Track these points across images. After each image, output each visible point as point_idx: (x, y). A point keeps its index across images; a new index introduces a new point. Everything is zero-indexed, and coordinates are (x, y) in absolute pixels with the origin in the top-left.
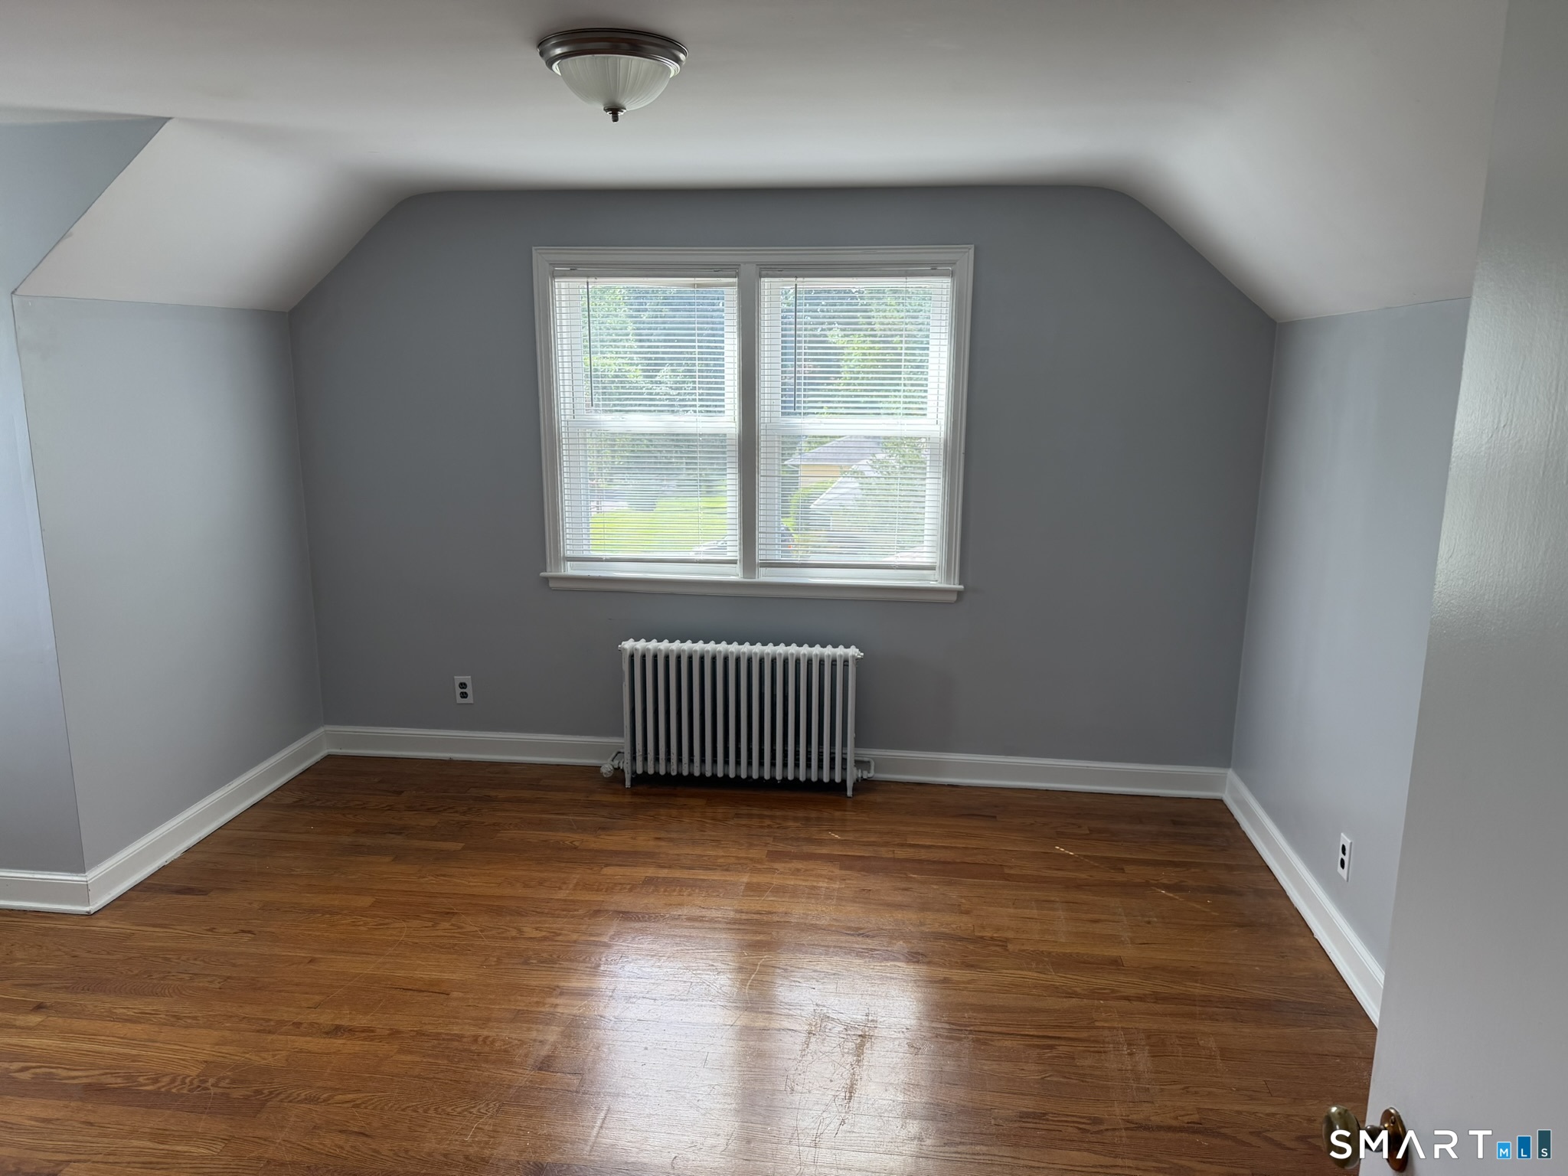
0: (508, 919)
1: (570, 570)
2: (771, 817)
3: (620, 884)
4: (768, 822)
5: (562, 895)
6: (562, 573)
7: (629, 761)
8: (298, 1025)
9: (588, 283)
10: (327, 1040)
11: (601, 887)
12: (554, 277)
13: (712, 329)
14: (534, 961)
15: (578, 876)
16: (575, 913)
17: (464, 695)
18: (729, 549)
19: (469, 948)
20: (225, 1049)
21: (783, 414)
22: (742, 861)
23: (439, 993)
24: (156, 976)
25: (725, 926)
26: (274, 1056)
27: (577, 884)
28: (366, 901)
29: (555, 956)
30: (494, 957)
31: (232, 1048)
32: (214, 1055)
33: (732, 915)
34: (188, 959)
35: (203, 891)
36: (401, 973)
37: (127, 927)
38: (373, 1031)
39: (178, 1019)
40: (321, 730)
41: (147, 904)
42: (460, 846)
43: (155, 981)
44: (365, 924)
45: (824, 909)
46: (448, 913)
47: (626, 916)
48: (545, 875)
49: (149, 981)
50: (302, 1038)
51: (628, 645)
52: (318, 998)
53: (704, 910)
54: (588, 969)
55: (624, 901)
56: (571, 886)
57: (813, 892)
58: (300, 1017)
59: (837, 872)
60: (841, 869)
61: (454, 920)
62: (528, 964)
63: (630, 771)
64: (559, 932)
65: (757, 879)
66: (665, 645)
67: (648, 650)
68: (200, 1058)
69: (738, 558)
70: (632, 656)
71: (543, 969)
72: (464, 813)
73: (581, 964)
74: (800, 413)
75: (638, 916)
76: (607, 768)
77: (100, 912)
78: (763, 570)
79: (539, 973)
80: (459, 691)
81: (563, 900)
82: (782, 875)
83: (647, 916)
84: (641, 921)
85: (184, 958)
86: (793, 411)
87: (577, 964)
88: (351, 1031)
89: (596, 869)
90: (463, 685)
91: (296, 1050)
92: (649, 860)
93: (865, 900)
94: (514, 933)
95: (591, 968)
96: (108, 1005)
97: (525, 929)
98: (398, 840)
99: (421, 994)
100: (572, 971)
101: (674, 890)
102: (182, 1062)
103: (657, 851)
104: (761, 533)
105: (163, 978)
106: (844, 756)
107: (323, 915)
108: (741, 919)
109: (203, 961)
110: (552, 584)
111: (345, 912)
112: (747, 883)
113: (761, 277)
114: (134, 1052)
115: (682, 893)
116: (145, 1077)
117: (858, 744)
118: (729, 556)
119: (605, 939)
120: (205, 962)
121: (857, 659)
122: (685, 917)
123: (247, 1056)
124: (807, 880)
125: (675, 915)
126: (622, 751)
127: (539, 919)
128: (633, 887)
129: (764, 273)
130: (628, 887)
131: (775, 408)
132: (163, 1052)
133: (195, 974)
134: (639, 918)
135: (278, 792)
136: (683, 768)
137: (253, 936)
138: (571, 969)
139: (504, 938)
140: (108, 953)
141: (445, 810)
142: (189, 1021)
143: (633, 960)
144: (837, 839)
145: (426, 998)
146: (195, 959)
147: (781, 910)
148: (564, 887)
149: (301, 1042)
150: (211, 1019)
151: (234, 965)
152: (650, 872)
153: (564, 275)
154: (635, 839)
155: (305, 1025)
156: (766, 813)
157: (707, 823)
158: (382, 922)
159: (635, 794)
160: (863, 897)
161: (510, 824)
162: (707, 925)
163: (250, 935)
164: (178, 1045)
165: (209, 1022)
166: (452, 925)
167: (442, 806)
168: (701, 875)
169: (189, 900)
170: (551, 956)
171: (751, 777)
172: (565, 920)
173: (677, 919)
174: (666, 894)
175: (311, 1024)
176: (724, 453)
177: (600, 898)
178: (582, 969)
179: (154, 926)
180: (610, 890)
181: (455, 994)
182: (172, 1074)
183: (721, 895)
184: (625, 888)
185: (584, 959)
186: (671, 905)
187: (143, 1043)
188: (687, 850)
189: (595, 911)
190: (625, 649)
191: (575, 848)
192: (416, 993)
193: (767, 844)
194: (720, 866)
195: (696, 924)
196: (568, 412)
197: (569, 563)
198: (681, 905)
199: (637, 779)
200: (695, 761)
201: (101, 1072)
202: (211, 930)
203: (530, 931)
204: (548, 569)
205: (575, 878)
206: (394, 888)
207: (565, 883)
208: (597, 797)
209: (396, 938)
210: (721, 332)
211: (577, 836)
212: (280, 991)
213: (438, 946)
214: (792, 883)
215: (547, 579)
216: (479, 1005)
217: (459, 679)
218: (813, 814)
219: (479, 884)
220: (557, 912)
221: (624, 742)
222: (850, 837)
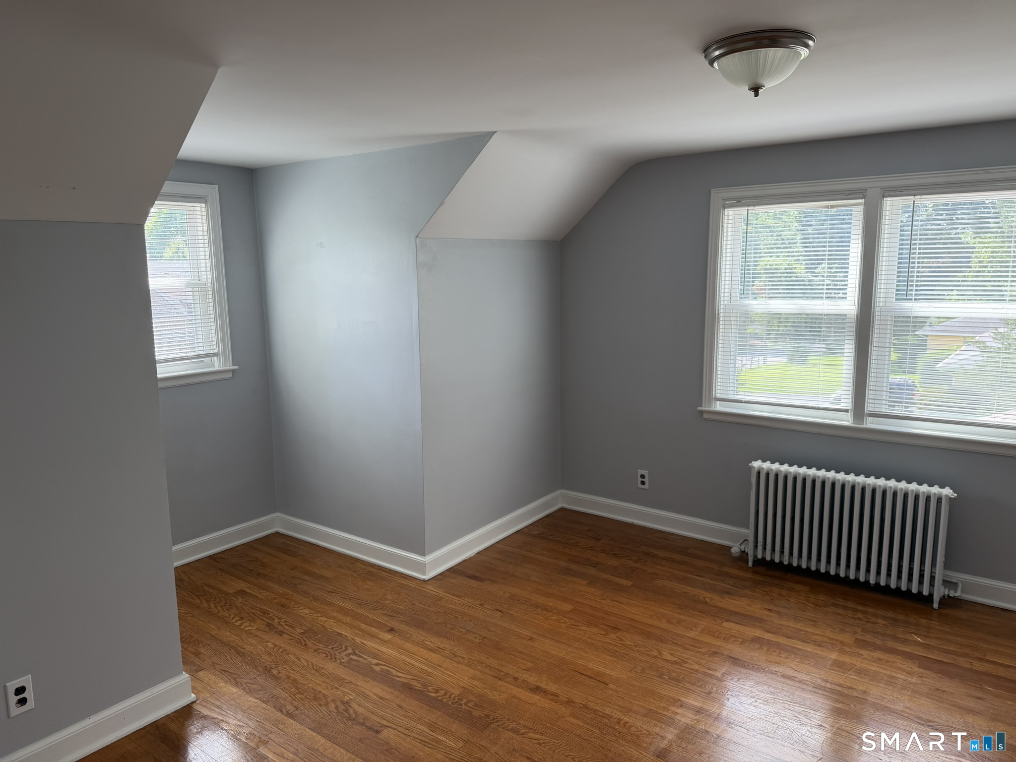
0: (653, 642)
1: (719, 407)
2: (863, 612)
3: (735, 637)
4: (860, 615)
5: (692, 634)
6: (713, 408)
7: (752, 548)
8: (516, 679)
9: (748, 210)
10: (530, 694)
11: (721, 636)
12: (724, 208)
13: (841, 237)
14: (667, 677)
15: (705, 624)
16: (700, 650)
17: (643, 483)
18: (843, 401)
19: (625, 656)
20: (475, 682)
21: (897, 299)
22: (832, 642)
23: (602, 682)
24: (449, 626)
25: (811, 689)
26: (500, 695)
27: (703, 630)
28: (567, 607)
29: (681, 677)
30: (640, 666)
31: (478, 683)
32: (468, 685)
33: (819, 681)
34: (466, 620)
35: (482, 580)
36: (580, 662)
37: (441, 593)
38: (557, 696)
39: (455, 656)
40: (559, 492)
41: (453, 581)
42: (630, 583)
43: (448, 629)
44: (565, 623)
45: (899, 697)
46: (615, 628)
47: (735, 661)
48: (682, 617)
49: (445, 628)
50: (517, 688)
51: (757, 464)
52: (530, 665)
53: (796, 672)
54: (703, 694)
55: (737, 650)
56: (699, 630)
57: (892, 681)
58: (518, 674)
59: (916, 669)
60: (920, 667)
61: (618, 634)
62: (662, 678)
63: (752, 555)
64: (686, 660)
65: (846, 659)
66: (785, 468)
67: (772, 470)
68: (462, 684)
69: (850, 408)
70: (759, 473)
71: (672, 684)
72: (636, 562)
73: (698, 688)
74: (911, 299)
75: (744, 664)
76: (735, 550)
77: (430, 581)
78: (870, 419)
79: (668, 686)
80: (640, 479)
81: (692, 638)
82: (865, 660)
83: (751, 666)
84: (746, 668)
85: (465, 618)
86: (905, 297)
87: (695, 687)
88: (545, 692)
89: (719, 621)
90: (643, 476)
91: (512, 695)
92: (759, 624)
93: (938, 698)
94: (656, 653)
95: (704, 693)
96: (423, 638)
97: (664, 652)
98: (592, 571)
99: (591, 680)
100: (691, 692)
101: (775, 652)
102: (452, 684)
103: (765, 618)
104: (870, 390)
105: (452, 629)
106: (933, 574)
107: (542, 610)
108: (825, 687)
109: (474, 623)
110: (705, 416)
111: (555, 611)
112: (835, 660)
113: (884, 197)
114: (430, 670)
115: (780, 655)
116: (432, 688)
117: (947, 566)
118: (842, 406)
119: (719, 674)
120: (474, 624)
121: (950, 498)
122: (781, 674)
123: (485, 691)
124: (887, 670)
125: (773, 670)
126: (748, 539)
127: (674, 648)
128: (743, 641)
129: (886, 194)
130: (740, 640)
131: (890, 295)
132: (444, 674)
133: (468, 631)
134: (745, 666)
135: (531, 526)
136: (794, 560)
137: (502, 614)
138: (691, 690)
139: (649, 655)
140: (429, 606)
141: (624, 557)
142: (460, 659)
143: (736, 695)
144: (918, 642)
145: (593, 683)
146: (470, 621)
147: (861, 688)
148: (694, 629)
149: (516, 691)
150: (471, 661)
151: (489, 630)
152: (758, 633)
153: (731, 206)
154: (750, 606)
155: (520, 680)
156: (861, 608)
157: (808, 606)
158: (576, 624)
159: (755, 573)
160: (936, 695)
161: (664, 576)
162: (797, 684)
163: (500, 613)
164: (452, 672)
165: (470, 663)
166: (617, 637)
167: (623, 554)
168: (799, 645)
169: (474, 583)
170: (678, 676)
171: (849, 577)
172: (692, 653)
173: (774, 674)
174: (768, 652)
175: (524, 681)
176: (844, 328)
177: (719, 644)
178: (698, 692)
179: (454, 595)
180: (727, 639)
181: (611, 686)
182: (446, 689)
183: (812, 664)
184: (737, 641)
185: (701, 685)
186: (771, 662)
187: (435, 666)
188: (791, 624)
189: (713, 652)
190: (754, 467)
191: (706, 603)
192: (587, 678)
193: (855, 633)
194: (814, 641)
195: (789, 682)
196: (726, 299)
197: (718, 402)
198: (779, 663)
199: (757, 562)
200: (803, 556)
201: (412, 677)
202: (481, 605)
203: (666, 655)
204: (703, 405)
205: (703, 624)
206: (585, 602)
207: (695, 627)
208: (726, 569)
209: (581, 637)
210: (848, 239)
211: (708, 595)
212: (510, 654)
213: (606, 649)
214: (874, 669)
215: (702, 412)
216: (626, 698)
217: (640, 472)
218: (901, 617)
219: (638, 613)
220: (687, 646)
221: (749, 533)
222: (933, 642)
